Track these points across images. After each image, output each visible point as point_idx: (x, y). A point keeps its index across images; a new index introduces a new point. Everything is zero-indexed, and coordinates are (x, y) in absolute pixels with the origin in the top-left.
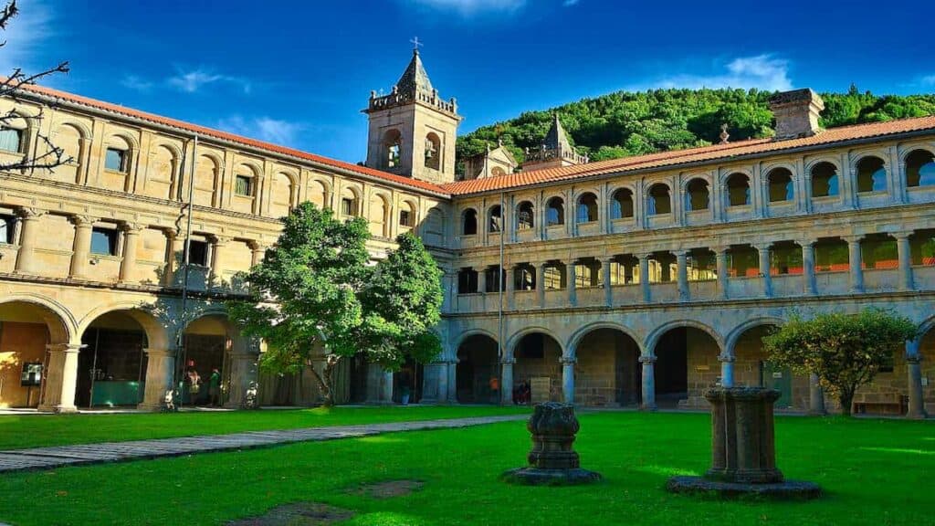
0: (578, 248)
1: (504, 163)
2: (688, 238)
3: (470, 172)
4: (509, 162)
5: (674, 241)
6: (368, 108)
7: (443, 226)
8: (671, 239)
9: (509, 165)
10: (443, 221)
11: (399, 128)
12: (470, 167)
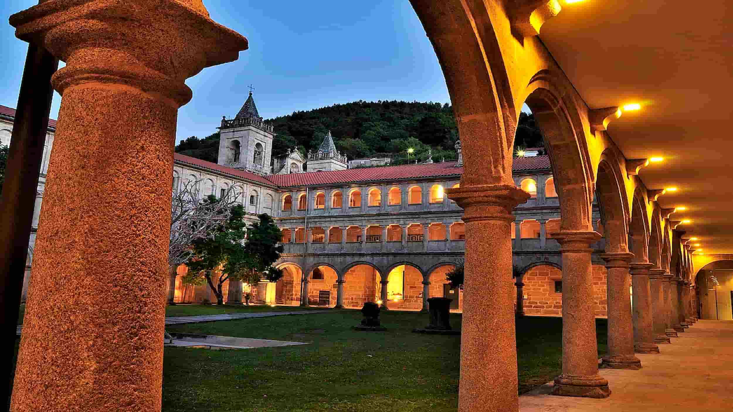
0: (349, 220)
1: (298, 161)
2: (409, 218)
3: (278, 165)
4: (301, 160)
5: (401, 219)
6: (220, 126)
7: (272, 203)
8: (400, 218)
9: (301, 162)
10: (272, 201)
11: (240, 140)
12: (278, 162)
